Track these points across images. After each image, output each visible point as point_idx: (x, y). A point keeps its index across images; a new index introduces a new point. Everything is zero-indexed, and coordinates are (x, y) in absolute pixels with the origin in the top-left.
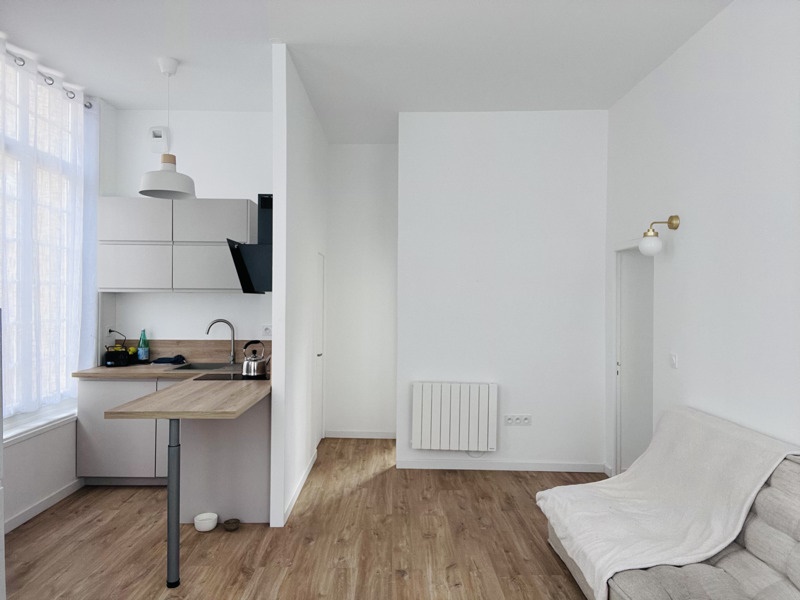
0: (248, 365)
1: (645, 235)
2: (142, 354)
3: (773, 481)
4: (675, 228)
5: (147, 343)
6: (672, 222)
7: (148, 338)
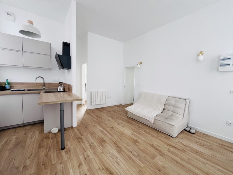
0: (60, 88)
1: (138, 65)
2: (7, 86)
3: (167, 100)
4: (141, 64)
5: (9, 83)
6: (141, 63)
7: (9, 82)
